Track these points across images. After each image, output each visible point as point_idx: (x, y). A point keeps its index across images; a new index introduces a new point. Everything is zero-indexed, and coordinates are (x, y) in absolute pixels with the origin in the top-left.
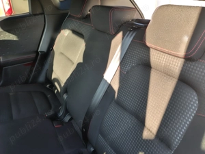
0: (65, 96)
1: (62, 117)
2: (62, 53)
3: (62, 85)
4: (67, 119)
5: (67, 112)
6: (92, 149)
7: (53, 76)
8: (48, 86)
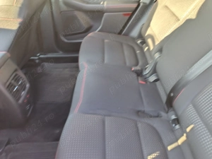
0: (157, 55)
1: (147, 76)
2: (166, 7)
3: (157, 43)
4: (152, 78)
5: (154, 71)
6: (173, 117)
7: (148, 32)
8: (139, 42)
